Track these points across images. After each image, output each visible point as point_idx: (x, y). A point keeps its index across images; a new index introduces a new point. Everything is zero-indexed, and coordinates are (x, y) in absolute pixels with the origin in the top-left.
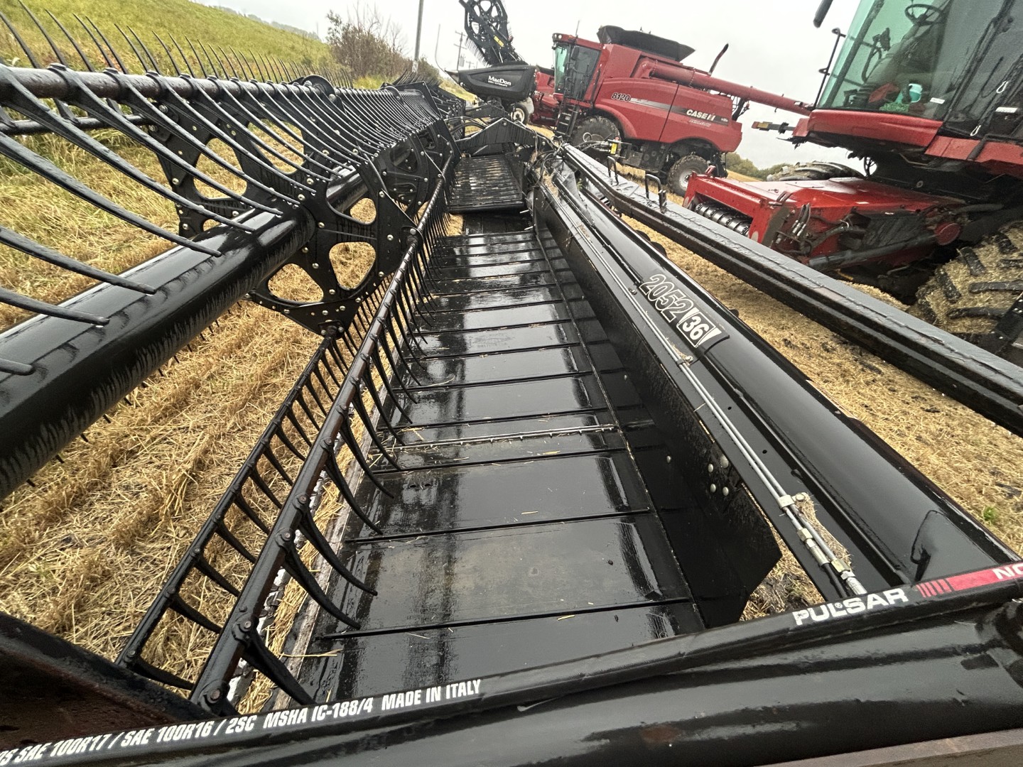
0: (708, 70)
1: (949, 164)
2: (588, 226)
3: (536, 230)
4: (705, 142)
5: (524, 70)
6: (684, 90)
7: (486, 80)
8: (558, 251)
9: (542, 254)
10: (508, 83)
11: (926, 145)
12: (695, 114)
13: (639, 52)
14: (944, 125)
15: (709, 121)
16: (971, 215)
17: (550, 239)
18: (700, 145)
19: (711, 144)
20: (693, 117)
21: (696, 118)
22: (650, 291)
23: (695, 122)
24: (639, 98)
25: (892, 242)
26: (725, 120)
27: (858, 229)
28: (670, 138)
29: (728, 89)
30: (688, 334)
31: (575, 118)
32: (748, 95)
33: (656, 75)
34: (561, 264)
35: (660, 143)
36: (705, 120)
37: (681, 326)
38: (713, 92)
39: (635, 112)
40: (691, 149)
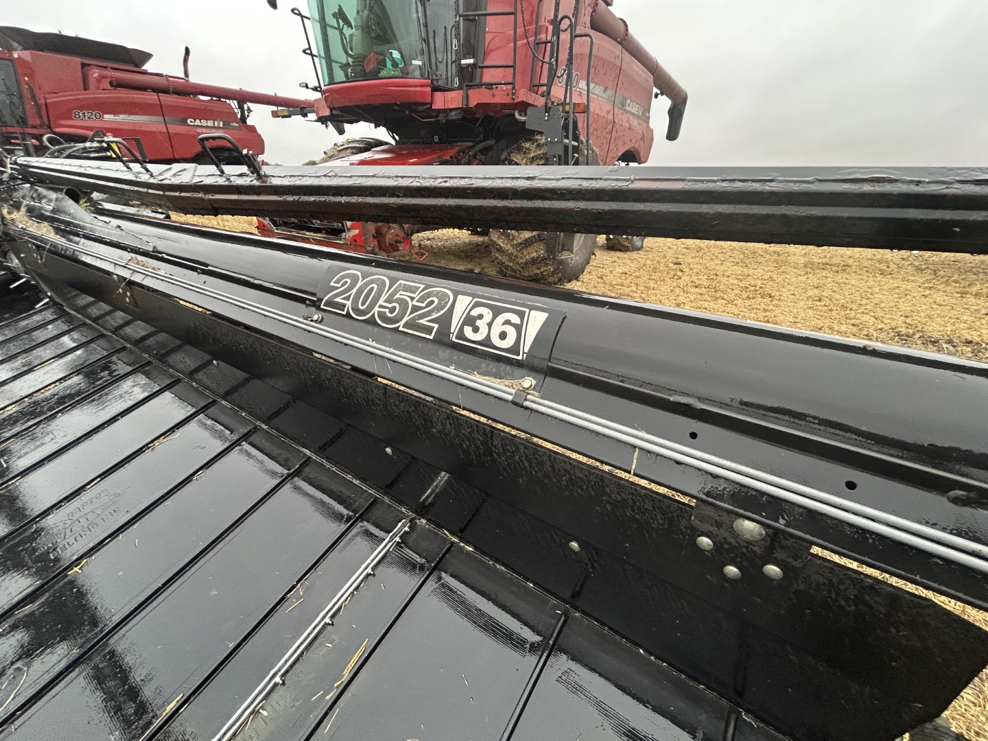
0: (182, 76)
2: (145, 254)
3: (57, 300)
8: (119, 314)
9: (93, 328)
11: (429, 101)
12: (199, 124)
13: (78, 60)
14: (432, 82)
15: (218, 128)
17: (92, 304)
20: (198, 126)
22: (349, 303)
23: (204, 131)
24: (115, 113)
26: (235, 124)
30: (487, 342)
32: (243, 98)
33: (118, 85)
34: (138, 330)
36: (214, 128)
37: (461, 335)
38: (203, 98)
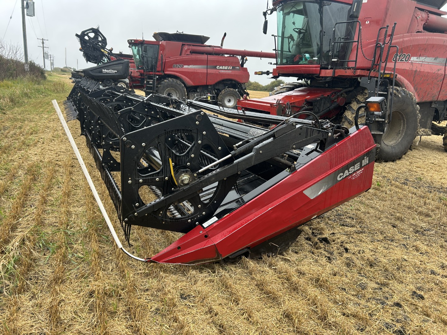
0: (220, 45)
1: (328, 78)
4: (231, 80)
5: (123, 63)
6: (211, 57)
7: (101, 72)
10: (115, 71)
11: (319, 73)
12: (221, 68)
13: (181, 43)
14: (321, 65)
15: (230, 70)
16: (346, 93)
18: (229, 83)
19: (235, 81)
20: (221, 69)
21: (222, 69)
22: (252, 133)
23: (223, 71)
24: (189, 65)
25: (324, 109)
26: (238, 68)
27: (310, 107)
28: (212, 82)
29: (233, 53)
31: (156, 81)
32: (245, 54)
33: (193, 52)
35: (208, 86)
36: (228, 70)
38: (226, 56)
39: (188, 72)
40: (225, 85)
